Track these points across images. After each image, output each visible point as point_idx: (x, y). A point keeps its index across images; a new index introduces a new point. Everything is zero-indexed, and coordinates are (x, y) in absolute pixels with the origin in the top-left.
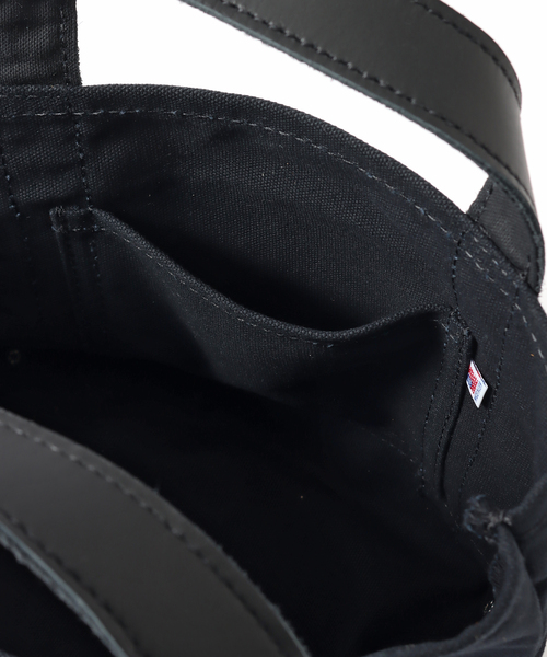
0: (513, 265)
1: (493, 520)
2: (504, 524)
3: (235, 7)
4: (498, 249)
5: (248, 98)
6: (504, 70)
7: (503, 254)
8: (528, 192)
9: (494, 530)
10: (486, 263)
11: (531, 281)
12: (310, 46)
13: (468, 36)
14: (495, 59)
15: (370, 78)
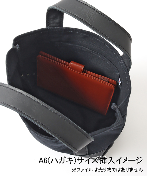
0: (126, 66)
1: (116, 107)
2: (117, 108)
3: (89, 24)
4: (124, 63)
5: (90, 32)
6: (130, 38)
7: (125, 64)
8: (131, 57)
9: (116, 109)
10: (122, 65)
11: (128, 69)
12: (100, 32)
13: (125, 33)
14: (129, 36)
15: (109, 38)
